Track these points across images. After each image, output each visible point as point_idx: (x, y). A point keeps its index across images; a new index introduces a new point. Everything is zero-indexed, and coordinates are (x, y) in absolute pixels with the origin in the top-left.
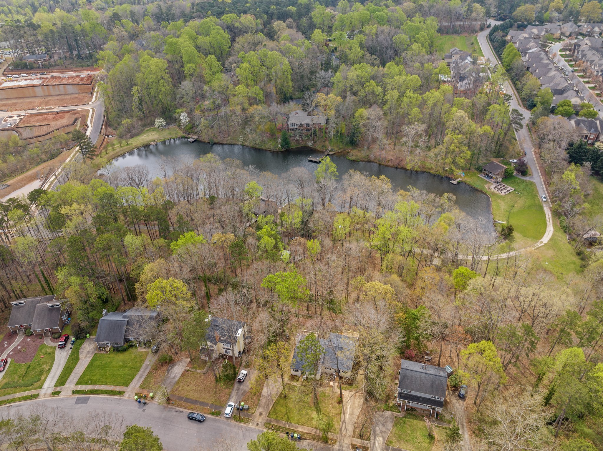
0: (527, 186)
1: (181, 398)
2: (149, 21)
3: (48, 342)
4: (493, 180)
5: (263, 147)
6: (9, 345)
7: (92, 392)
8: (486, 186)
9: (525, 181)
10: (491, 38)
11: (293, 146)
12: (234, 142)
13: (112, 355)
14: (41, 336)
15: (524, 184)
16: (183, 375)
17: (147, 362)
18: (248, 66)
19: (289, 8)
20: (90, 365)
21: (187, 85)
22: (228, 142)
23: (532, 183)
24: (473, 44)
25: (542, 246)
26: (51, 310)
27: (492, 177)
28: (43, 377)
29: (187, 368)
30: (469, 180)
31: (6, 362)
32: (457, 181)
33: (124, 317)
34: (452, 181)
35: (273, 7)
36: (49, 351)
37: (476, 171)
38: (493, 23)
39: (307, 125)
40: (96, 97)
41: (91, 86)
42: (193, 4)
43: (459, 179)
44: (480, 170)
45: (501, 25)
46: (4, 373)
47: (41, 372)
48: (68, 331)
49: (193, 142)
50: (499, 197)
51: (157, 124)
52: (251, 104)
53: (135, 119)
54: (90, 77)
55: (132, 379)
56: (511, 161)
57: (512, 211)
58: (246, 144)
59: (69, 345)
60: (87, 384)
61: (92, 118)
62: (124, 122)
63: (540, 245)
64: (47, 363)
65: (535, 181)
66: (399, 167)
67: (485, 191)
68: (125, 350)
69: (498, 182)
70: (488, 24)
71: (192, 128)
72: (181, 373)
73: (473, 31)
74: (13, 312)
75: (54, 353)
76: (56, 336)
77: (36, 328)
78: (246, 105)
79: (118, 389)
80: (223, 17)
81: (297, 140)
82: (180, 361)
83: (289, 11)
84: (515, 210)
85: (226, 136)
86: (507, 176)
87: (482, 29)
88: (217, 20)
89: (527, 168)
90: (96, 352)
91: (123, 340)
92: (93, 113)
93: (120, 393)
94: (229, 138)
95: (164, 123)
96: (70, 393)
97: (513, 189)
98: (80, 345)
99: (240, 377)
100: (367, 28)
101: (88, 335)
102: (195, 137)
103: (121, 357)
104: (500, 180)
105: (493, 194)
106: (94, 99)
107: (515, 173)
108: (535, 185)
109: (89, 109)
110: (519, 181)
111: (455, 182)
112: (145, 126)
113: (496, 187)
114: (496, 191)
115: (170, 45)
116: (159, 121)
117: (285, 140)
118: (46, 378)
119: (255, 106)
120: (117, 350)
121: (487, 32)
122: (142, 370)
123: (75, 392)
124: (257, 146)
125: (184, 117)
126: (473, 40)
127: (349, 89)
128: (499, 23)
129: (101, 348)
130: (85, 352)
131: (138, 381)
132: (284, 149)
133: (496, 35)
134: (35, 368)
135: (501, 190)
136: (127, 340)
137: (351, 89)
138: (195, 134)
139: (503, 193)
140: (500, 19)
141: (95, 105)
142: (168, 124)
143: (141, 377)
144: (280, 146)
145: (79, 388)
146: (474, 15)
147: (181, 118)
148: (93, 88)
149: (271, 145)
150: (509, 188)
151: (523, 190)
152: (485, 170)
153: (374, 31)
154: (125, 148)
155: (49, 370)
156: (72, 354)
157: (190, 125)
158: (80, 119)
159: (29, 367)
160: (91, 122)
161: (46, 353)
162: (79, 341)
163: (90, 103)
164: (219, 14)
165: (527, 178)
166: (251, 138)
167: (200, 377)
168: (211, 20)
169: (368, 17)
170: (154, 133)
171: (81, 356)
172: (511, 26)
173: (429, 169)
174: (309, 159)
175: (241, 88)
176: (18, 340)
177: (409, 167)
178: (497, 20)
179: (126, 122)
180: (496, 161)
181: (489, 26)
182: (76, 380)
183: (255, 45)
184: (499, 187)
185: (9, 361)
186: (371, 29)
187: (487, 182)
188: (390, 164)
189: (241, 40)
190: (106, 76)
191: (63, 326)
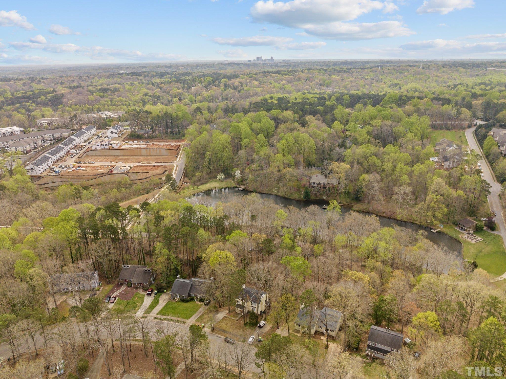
0: (494, 238)
1: (221, 330)
2: (220, 112)
3: (141, 292)
4: (466, 232)
5: (290, 197)
6: (117, 290)
7: (165, 319)
8: (460, 236)
9: (493, 235)
10: (476, 133)
11: (312, 197)
12: (270, 193)
13: (180, 303)
14: (137, 288)
15: (492, 236)
16: (223, 319)
17: (201, 309)
18: (286, 142)
19: (318, 107)
20: (166, 306)
21: (242, 153)
22: (266, 192)
23: (499, 236)
24: (460, 137)
25: (502, 280)
26: (145, 273)
27: (465, 230)
28: (136, 309)
29: (226, 316)
30: (445, 230)
31: (115, 298)
32: (437, 230)
33: (190, 281)
34: (433, 231)
35: (307, 107)
36: (141, 296)
37: (453, 225)
38: (479, 122)
39: (324, 184)
40: (180, 158)
41: (177, 151)
42: (251, 104)
43: (439, 230)
44: (456, 224)
45: (485, 124)
46: (113, 304)
47: (136, 306)
48: (153, 287)
49: (242, 190)
50: (470, 244)
51: (219, 177)
52: (284, 168)
53: (204, 173)
54: (177, 145)
55: (191, 317)
56: (482, 219)
57: (479, 254)
58: (279, 194)
59: (153, 295)
60: (163, 315)
61: (176, 171)
62: (197, 174)
63: (500, 279)
64: (139, 302)
65: (501, 235)
66: (391, 218)
67: (459, 239)
69: (470, 234)
70: (475, 123)
71: (242, 181)
72: (222, 318)
73: (462, 128)
74: (123, 271)
75: (144, 298)
76: (146, 289)
77: (135, 282)
78: (281, 168)
80: (271, 112)
81: (316, 194)
82: (222, 311)
83: (319, 110)
84: (482, 254)
85: (265, 188)
86: (478, 230)
87: (469, 127)
88: (267, 113)
89: (495, 224)
90: (169, 300)
91: (187, 294)
92: (177, 168)
94: (267, 189)
95: (224, 177)
96: (152, 318)
97: (483, 240)
98: (160, 296)
99: (260, 323)
100: (374, 122)
101: (165, 291)
102: (244, 187)
103: (185, 305)
104: (472, 232)
105: (465, 242)
106: (178, 159)
107: (485, 228)
108: (502, 238)
109: (174, 165)
110: (488, 234)
111: (435, 231)
112: (210, 178)
113: (468, 237)
114: (468, 240)
115: (234, 127)
116: (221, 176)
117: (307, 193)
118: (139, 309)
119: (288, 169)
120: (183, 301)
121: (473, 129)
122: (197, 313)
124: (286, 196)
125: (238, 173)
126: (461, 134)
127: (356, 160)
128: (484, 123)
129: (173, 298)
130: (163, 299)
131: (195, 318)
132: (305, 200)
133: (480, 131)
134: (132, 304)
135: (472, 239)
136: (189, 295)
137: (358, 162)
138: (244, 185)
139: (473, 241)
140: (486, 120)
141: (179, 163)
142: (226, 178)
143: (197, 316)
144: (302, 197)
145: (158, 316)
146: (462, 116)
147: (236, 174)
148: (178, 153)
149: (296, 196)
150: (479, 238)
151: (491, 240)
152: (459, 224)
153: (379, 124)
154: (196, 190)
155: (141, 306)
156: (154, 299)
157: (241, 179)
158: (168, 171)
159: (129, 302)
160: (175, 173)
161: (139, 297)
162: (159, 294)
163: (175, 162)
164: (269, 110)
165: (495, 233)
166: (282, 190)
167: (234, 321)
168: (263, 113)
169: (376, 115)
170: (216, 183)
171: (160, 301)
172: (494, 125)
173: (415, 220)
174: (323, 207)
175: (279, 155)
176: (123, 288)
177: (399, 218)
178: (484, 121)
179: (198, 174)
180: (469, 218)
181: (476, 125)
182: (157, 312)
183: (292, 130)
184: (471, 237)
185: (117, 298)
186: (377, 122)
187: (461, 233)
188: (384, 215)
189: (282, 126)
190: (190, 145)
191: (151, 284)
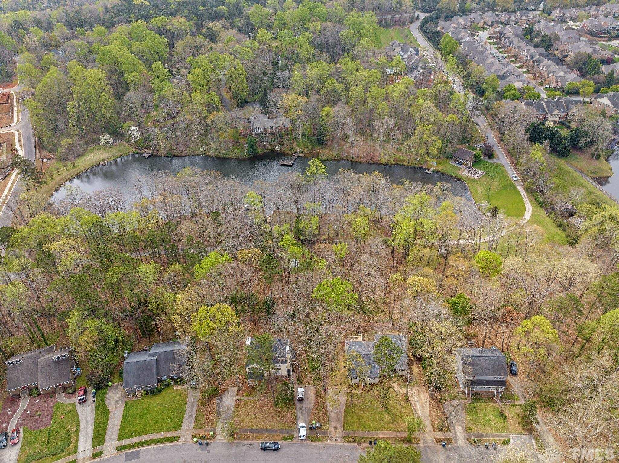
0: (496, 168)
1: (245, 430)
3: (62, 399)
4: (464, 166)
7: (140, 444)
9: (494, 164)
10: (423, 30)
12: (195, 153)
13: (146, 400)
14: (52, 394)
15: (493, 166)
16: (236, 406)
17: (190, 400)
21: (133, 96)
22: (189, 154)
23: (500, 165)
25: (526, 223)
26: (58, 362)
27: (462, 163)
28: (73, 440)
29: (238, 398)
30: (441, 168)
31: (18, 432)
32: (431, 170)
33: (151, 355)
34: (426, 171)
35: (201, 8)
36: (68, 409)
37: (446, 159)
38: (422, 16)
39: (272, 128)
40: (18, 117)
41: (8, 106)
43: (433, 168)
44: (450, 157)
45: (429, 17)
46: (19, 445)
47: (68, 435)
48: (83, 382)
49: (149, 157)
50: (473, 180)
51: (102, 142)
52: (210, 112)
53: (76, 138)
54: (4, 94)
56: (476, 146)
57: (490, 193)
58: (209, 154)
59: (91, 399)
60: (130, 436)
61: (20, 141)
62: (63, 142)
63: (524, 222)
64: (71, 424)
65: (502, 163)
66: (372, 162)
67: (459, 177)
68: (160, 392)
69: (469, 168)
71: (144, 142)
72: (234, 404)
73: (405, 24)
74: (9, 372)
75: (75, 410)
76: (71, 391)
77: (44, 386)
78: (205, 113)
79: (170, 434)
80: (152, 20)
81: (264, 145)
82: (228, 391)
84: (492, 192)
85: (185, 147)
86: (476, 161)
87: (412, 21)
88: (148, 24)
89: (493, 151)
90: (126, 400)
91: (156, 381)
92: (19, 136)
93: (175, 439)
94: (189, 149)
95: (111, 140)
96: (114, 451)
97: (485, 173)
98: (104, 395)
99: (300, 395)
100: (310, 25)
101: (110, 383)
102: (150, 151)
103: (157, 400)
104: (471, 165)
105: (468, 179)
106: (15, 120)
107: (482, 156)
108: (503, 166)
109: (13, 131)
110: (487, 164)
111: (429, 172)
112: (87, 144)
113: (468, 172)
114: (470, 176)
116: (105, 138)
117: (252, 147)
118: (77, 440)
119: (215, 113)
120: (151, 393)
121: (418, 23)
122: (188, 410)
123: (120, 448)
124: (221, 155)
125: (134, 131)
126: (406, 33)
128: (428, 15)
129: (132, 393)
130: (113, 402)
131: (189, 422)
132: (251, 156)
133: (428, 27)
134: (58, 432)
135: (474, 175)
136: (159, 381)
138: (149, 148)
139: (476, 177)
140: (426, 11)
141: (19, 126)
142: (114, 140)
143: (190, 417)
144: (246, 152)
145: (123, 442)
146: (404, 7)
147: (130, 132)
148: (12, 107)
150: (481, 172)
151: (493, 172)
152: (455, 157)
153: (318, 28)
154: (72, 171)
155: (78, 431)
156: (98, 408)
157: (142, 139)
158: (5, 144)
159: (50, 431)
160: (20, 146)
161: (65, 412)
162: (100, 392)
163: (12, 124)
165: (494, 161)
166: (214, 147)
168: (140, 24)
169: (309, 14)
170: (101, 151)
171: (110, 408)
173: (401, 161)
174: (281, 163)
175: (197, 94)
176: (24, 404)
177: (383, 161)
178: (423, 12)
179: (65, 142)
180: (463, 147)
181: (417, 18)
182: (115, 435)
184: (472, 171)
185: (21, 429)
186: (317, 25)
187: (459, 169)
188: (363, 160)
190: (33, 93)
191: (76, 378)
